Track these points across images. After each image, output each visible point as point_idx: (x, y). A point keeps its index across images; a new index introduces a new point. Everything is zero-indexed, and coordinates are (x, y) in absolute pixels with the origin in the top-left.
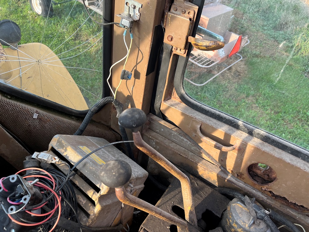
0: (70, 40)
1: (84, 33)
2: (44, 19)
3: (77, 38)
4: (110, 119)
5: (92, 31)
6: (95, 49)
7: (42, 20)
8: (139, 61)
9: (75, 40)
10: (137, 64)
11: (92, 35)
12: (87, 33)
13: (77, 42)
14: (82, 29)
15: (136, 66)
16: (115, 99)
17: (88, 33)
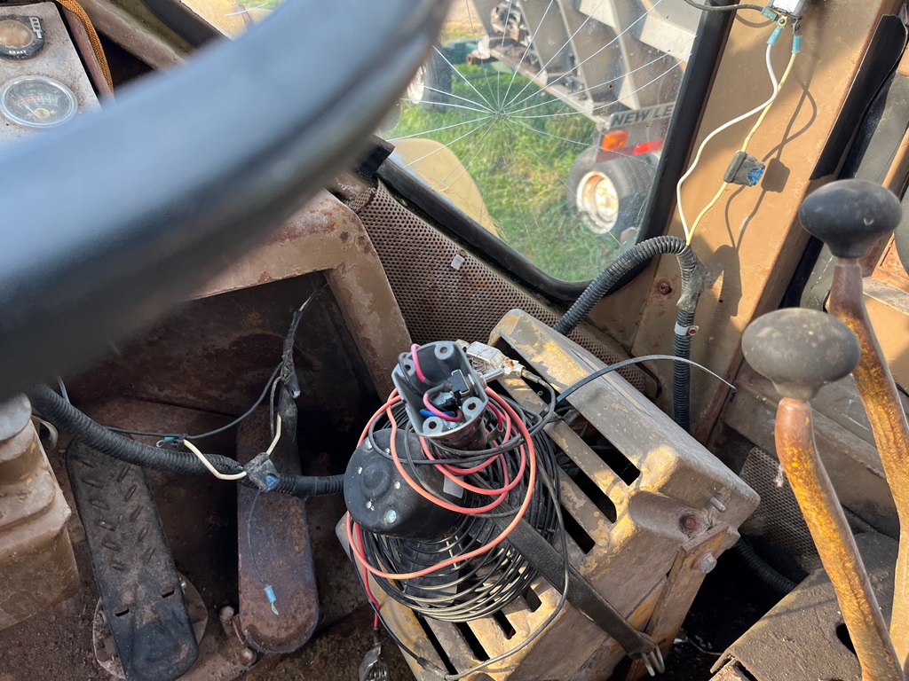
0: (481, 172)
1: (519, 156)
2: (425, 115)
3: (500, 168)
4: (637, 324)
5: (543, 153)
6: (545, 199)
7: (419, 118)
8: (795, 129)
9: (493, 172)
10: (785, 141)
11: (540, 164)
12: (526, 158)
13: (498, 177)
14: (515, 145)
15: (780, 148)
16: (688, 244)
17: (529, 158)
